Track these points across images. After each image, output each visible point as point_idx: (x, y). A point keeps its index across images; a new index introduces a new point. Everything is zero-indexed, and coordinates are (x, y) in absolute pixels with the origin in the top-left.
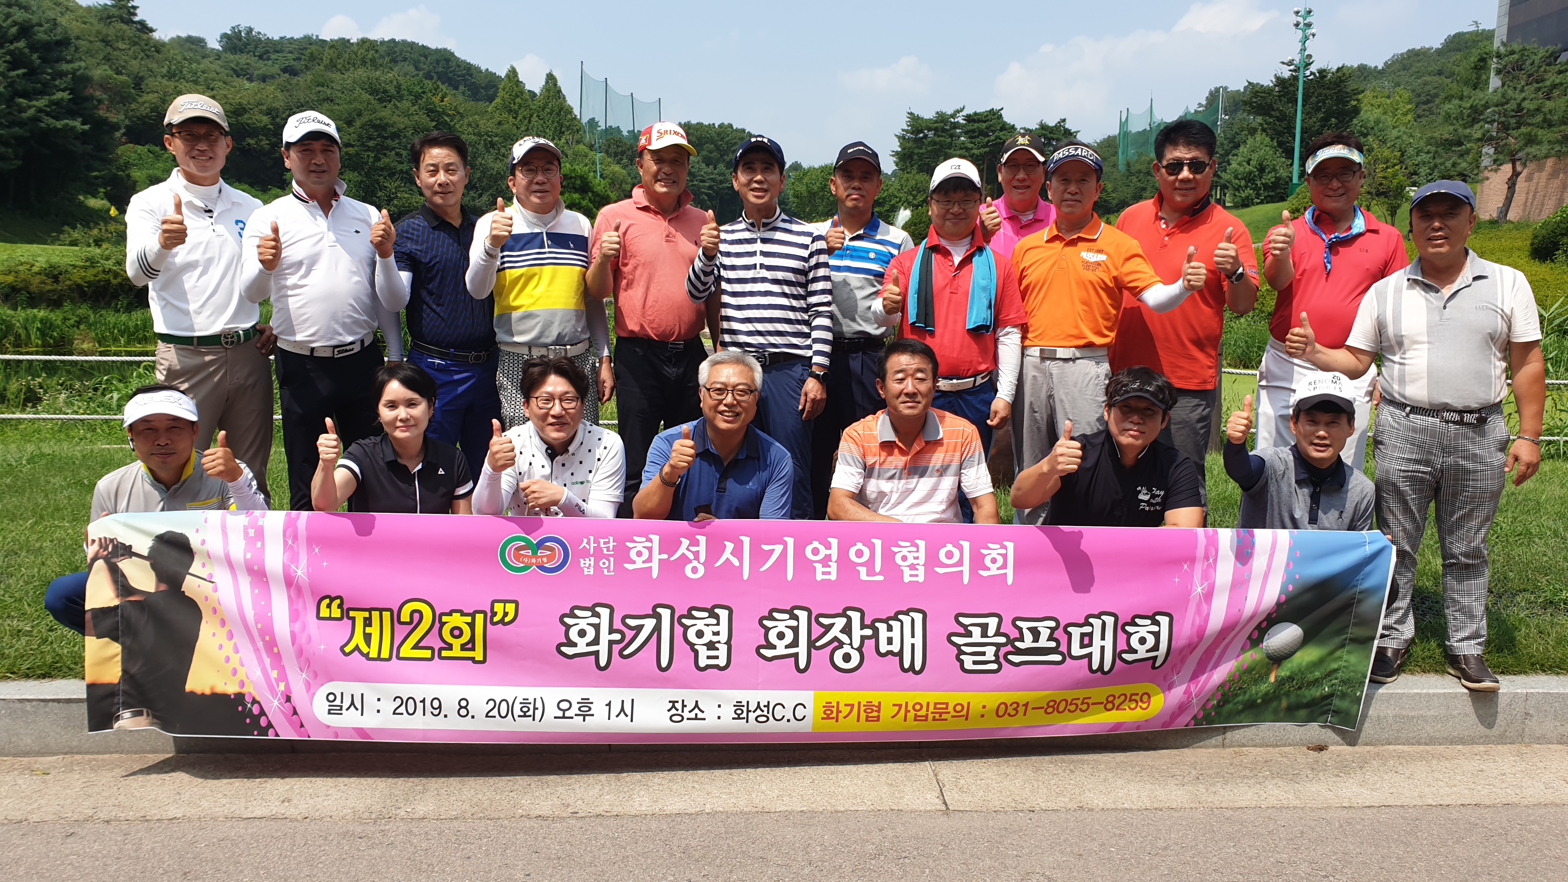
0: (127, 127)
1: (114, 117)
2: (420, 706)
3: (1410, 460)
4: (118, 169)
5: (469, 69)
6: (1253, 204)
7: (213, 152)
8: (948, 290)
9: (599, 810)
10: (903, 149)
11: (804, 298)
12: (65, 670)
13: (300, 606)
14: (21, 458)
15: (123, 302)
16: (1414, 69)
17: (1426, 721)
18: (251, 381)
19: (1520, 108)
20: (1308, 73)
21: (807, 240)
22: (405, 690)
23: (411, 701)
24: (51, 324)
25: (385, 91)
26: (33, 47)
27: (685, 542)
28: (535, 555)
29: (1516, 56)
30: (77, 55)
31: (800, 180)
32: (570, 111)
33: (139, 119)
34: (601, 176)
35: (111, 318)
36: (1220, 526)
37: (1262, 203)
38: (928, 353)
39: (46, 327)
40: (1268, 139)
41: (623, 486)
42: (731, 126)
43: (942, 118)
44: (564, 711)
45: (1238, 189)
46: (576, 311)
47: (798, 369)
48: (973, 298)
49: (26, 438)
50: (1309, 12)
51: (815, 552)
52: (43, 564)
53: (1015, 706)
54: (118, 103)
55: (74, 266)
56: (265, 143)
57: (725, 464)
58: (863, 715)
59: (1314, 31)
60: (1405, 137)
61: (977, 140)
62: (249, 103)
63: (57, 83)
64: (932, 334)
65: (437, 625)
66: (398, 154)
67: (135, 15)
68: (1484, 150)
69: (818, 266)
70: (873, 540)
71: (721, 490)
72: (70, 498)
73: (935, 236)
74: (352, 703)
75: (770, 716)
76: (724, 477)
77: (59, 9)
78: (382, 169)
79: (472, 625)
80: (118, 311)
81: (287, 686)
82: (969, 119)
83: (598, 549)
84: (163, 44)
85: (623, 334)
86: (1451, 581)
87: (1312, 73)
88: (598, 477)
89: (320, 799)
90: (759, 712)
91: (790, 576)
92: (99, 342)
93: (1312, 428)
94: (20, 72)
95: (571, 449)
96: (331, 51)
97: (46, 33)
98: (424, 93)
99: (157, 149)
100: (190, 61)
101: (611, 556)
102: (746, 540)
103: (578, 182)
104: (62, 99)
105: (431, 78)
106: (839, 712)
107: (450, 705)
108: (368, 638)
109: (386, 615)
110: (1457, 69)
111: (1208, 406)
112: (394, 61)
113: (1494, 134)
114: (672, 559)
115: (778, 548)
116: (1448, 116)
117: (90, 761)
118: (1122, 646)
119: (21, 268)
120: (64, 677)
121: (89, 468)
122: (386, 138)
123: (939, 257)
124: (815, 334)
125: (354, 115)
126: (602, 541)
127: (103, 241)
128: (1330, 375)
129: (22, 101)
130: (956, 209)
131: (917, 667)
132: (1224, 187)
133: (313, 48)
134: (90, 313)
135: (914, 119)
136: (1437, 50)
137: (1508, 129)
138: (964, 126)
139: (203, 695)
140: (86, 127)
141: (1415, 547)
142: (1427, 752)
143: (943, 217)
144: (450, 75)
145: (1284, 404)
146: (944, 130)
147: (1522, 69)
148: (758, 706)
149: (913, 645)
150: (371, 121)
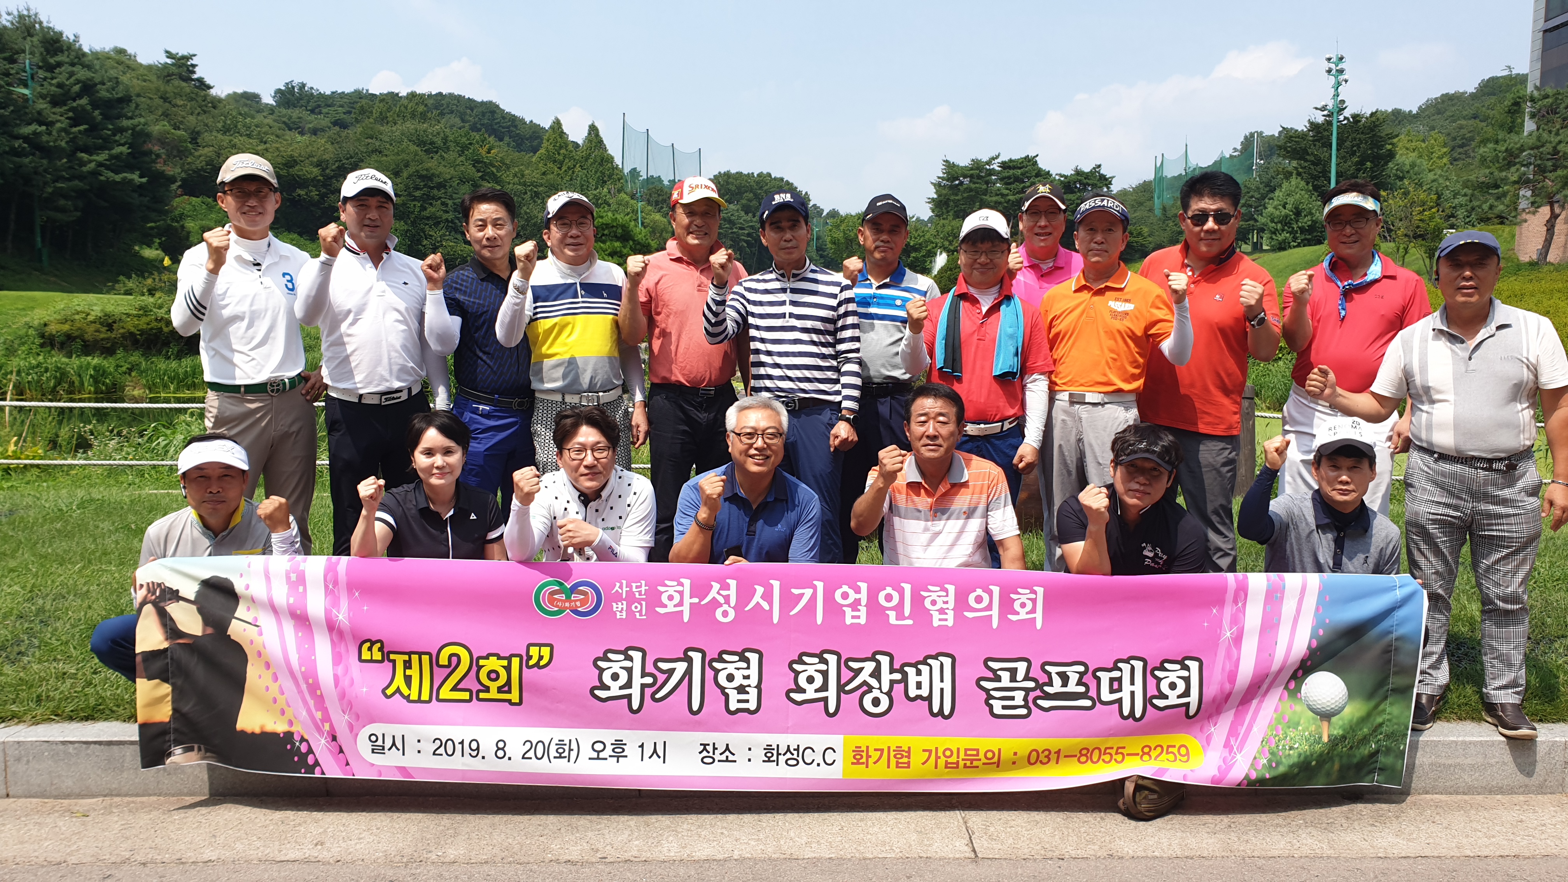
0: (183, 180)
1: (172, 170)
2: (459, 747)
3: (1440, 503)
4: (172, 220)
5: (514, 121)
6: (1290, 247)
7: (263, 207)
8: (976, 337)
9: (627, 856)
10: (939, 196)
11: (833, 345)
12: (107, 712)
13: (343, 649)
14: (71, 503)
15: (174, 349)
16: (1448, 113)
17: (1464, 770)
18: (294, 428)
19: (1555, 152)
20: (1341, 118)
21: (836, 290)
22: (444, 732)
23: (450, 743)
24: (104, 372)
25: (432, 143)
26: (95, 105)
27: (716, 586)
28: (568, 599)
29: (1550, 100)
30: (137, 112)
31: (837, 227)
32: (610, 159)
33: (194, 172)
34: (642, 223)
35: (162, 364)
36: (1253, 571)
37: (1299, 246)
38: (955, 399)
39: (99, 375)
40: (1303, 183)
41: (653, 530)
42: (769, 175)
43: (977, 165)
44: (598, 752)
45: (1274, 232)
46: (609, 358)
47: (827, 414)
48: (1000, 346)
49: (77, 483)
50: (1341, 59)
51: (845, 596)
52: (90, 607)
53: (1047, 753)
54: (175, 157)
55: (128, 315)
56: (314, 193)
57: (754, 507)
58: (893, 761)
59: (1346, 77)
60: (1441, 181)
61: (1013, 186)
62: (300, 155)
63: (117, 138)
64: (959, 380)
65: (474, 668)
66: (443, 204)
67: (194, 72)
68: (1522, 193)
69: (847, 314)
70: (903, 585)
71: (751, 533)
72: (117, 543)
73: (964, 284)
74: (394, 744)
75: (800, 759)
76: (753, 521)
77: (121, 68)
78: (428, 218)
79: (508, 669)
80: (169, 358)
81: (332, 726)
82: (1005, 165)
83: (630, 593)
84: (220, 100)
85: (657, 381)
86: (1490, 627)
87: (1345, 118)
88: (629, 522)
89: (353, 842)
90: (789, 755)
91: (819, 620)
92: (150, 389)
93: (1335, 474)
94: (82, 128)
95: (604, 494)
96: (381, 105)
97: (108, 91)
98: (471, 144)
99: (210, 200)
100: (245, 116)
101: (643, 599)
102: (776, 584)
103: (620, 231)
104: (121, 153)
105: (479, 130)
106: (868, 756)
107: (488, 747)
108: (408, 680)
109: (425, 658)
110: (1491, 113)
111: (1233, 450)
112: (442, 114)
113: (1531, 177)
114: (703, 603)
115: (808, 592)
116: (1483, 160)
117: (128, 803)
118: (1152, 691)
119: (77, 317)
120: (106, 719)
121: (136, 513)
122: (432, 188)
123: (967, 304)
124: (844, 380)
125: (402, 165)
126: (634, 585)
127: (156, 290)
128: (1349, 420)
129: (84, 156)
130: (983, 259)
131: (947, 711)
132: (1261, 230)
133: (364, 101)
134: (142, 360)
135: (949, 166)
136: (1472, 94)
137: (1545, 172)
138: (999, 172)
139: (253, 734)
140: (144, 180)
141: (1450, 591)
142: (1466, 802)
143: (971, 266)
144: (496, 127)
145: (1307, 449)
146: (979, 177)
147: (1556, 113)
148: (788, 750)
149: (942, 690)
150: (417, 171)
